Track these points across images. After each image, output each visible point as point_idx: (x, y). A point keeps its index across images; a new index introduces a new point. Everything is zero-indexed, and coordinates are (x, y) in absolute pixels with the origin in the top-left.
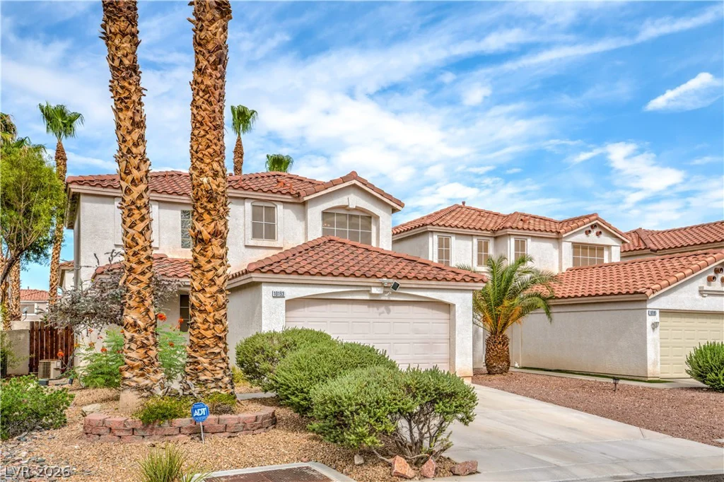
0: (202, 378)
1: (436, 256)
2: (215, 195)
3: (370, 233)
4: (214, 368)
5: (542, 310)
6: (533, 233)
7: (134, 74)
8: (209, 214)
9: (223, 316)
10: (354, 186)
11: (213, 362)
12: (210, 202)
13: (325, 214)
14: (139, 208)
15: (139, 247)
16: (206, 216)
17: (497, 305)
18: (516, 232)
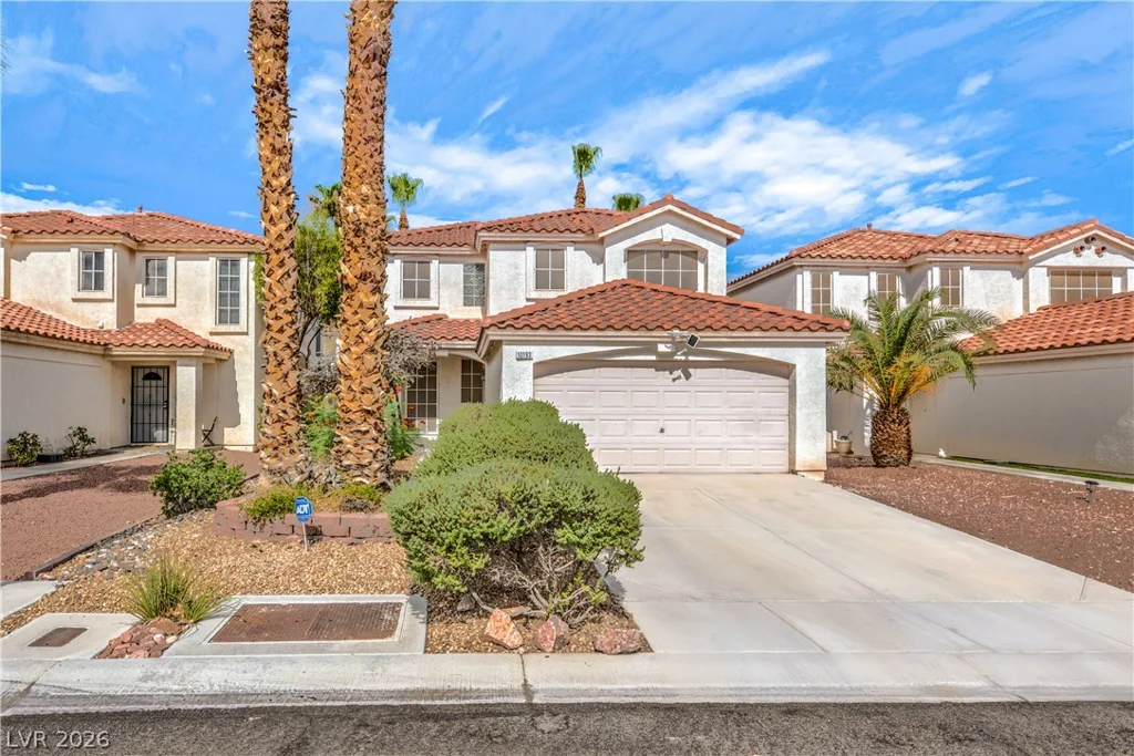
0: (346, 463)
1: (808, 300)
2: (362, 226)
3: (696, 273)
4: (360, 451)
5: (962, 372)
6: (972, 257)
7: (276, 92)
8: (356, 251)
9: (376, 383)
10: (670, 212)
11: (359, 442)
12: (356, 236)
13: (630, 253)
14: (278, 252)
15: (277, 299)
16: (354, 256)
17: (889, 363)
18: (940, 257)
